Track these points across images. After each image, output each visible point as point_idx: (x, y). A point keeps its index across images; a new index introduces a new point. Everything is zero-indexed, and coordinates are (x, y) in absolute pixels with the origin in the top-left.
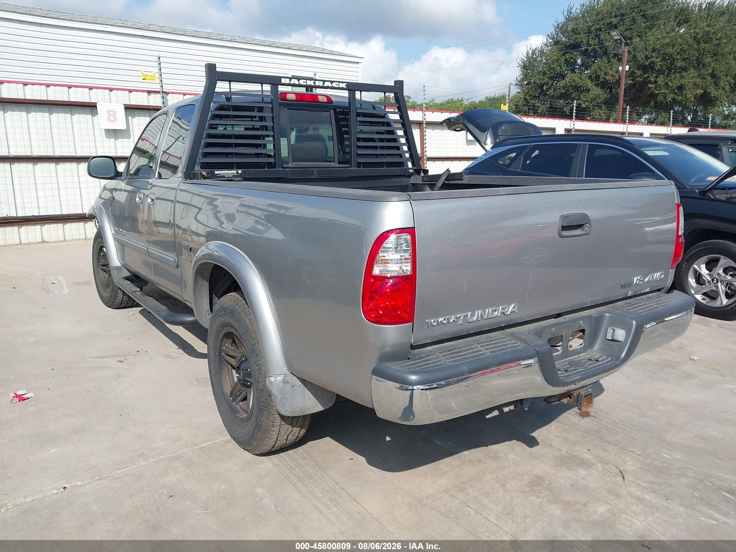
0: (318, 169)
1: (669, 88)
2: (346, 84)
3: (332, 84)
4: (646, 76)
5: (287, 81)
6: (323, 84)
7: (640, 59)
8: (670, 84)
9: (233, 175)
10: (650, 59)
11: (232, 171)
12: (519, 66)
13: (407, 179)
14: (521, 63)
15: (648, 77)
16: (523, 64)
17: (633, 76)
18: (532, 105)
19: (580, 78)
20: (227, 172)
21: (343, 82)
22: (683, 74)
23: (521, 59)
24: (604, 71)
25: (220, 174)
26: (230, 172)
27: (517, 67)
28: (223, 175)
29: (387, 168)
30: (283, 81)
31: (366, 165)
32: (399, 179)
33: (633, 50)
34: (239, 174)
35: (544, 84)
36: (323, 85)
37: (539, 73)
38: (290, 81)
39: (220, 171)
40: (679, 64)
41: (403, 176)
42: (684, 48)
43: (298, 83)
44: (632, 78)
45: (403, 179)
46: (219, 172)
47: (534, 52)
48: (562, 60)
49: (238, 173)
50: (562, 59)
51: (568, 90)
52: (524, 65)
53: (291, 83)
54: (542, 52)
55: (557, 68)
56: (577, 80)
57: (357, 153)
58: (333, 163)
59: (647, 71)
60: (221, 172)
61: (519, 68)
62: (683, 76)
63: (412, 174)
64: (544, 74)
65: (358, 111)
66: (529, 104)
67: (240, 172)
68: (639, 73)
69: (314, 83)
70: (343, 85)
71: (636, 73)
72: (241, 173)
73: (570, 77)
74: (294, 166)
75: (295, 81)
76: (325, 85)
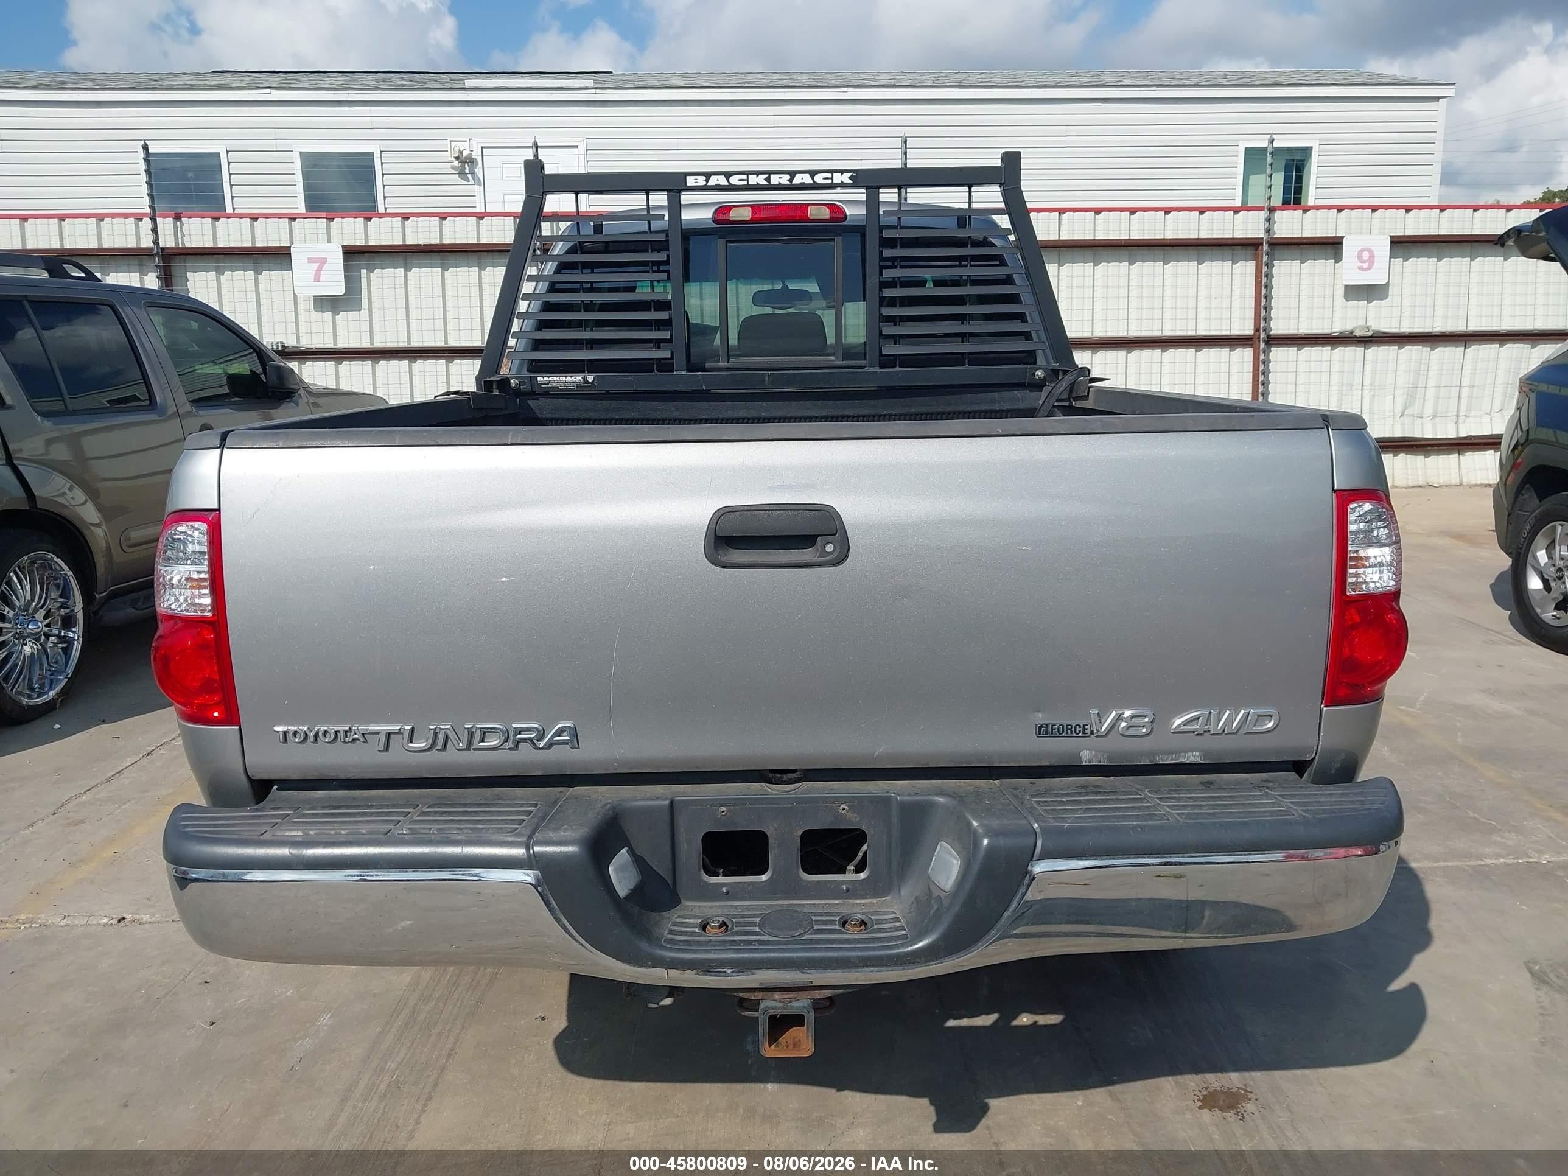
0: (772, 372)
2: (850, 174)
5: (701, 181)
6: (791, 180)
9: (575, 385)
13: (1032, 394)
21: (842, 172)
25: (548, 384)
26: (569, 378)
29: (971, 368)
30: (691, 181)
31: (907, 361)
32: (1007, 394)
34: (589, 383)
36: (789, 183)
38: (707, 181)
39: (549, 377)
41: (1020, 386)
43: (727, 184)
45: (1019, 394)
46: (546, 379)
49: (585, 381)
53: (709, 184)
57: (881, 332)
58: (833, 358)
60: (550, 379)
63: (1044, 380)
65: (887, 234)
67: (590, 378)
69: (768, 179)
70: (846, 178)
72: (593, 381)
74: (730, 365)
75: (722, 180)
76: (794, 182)
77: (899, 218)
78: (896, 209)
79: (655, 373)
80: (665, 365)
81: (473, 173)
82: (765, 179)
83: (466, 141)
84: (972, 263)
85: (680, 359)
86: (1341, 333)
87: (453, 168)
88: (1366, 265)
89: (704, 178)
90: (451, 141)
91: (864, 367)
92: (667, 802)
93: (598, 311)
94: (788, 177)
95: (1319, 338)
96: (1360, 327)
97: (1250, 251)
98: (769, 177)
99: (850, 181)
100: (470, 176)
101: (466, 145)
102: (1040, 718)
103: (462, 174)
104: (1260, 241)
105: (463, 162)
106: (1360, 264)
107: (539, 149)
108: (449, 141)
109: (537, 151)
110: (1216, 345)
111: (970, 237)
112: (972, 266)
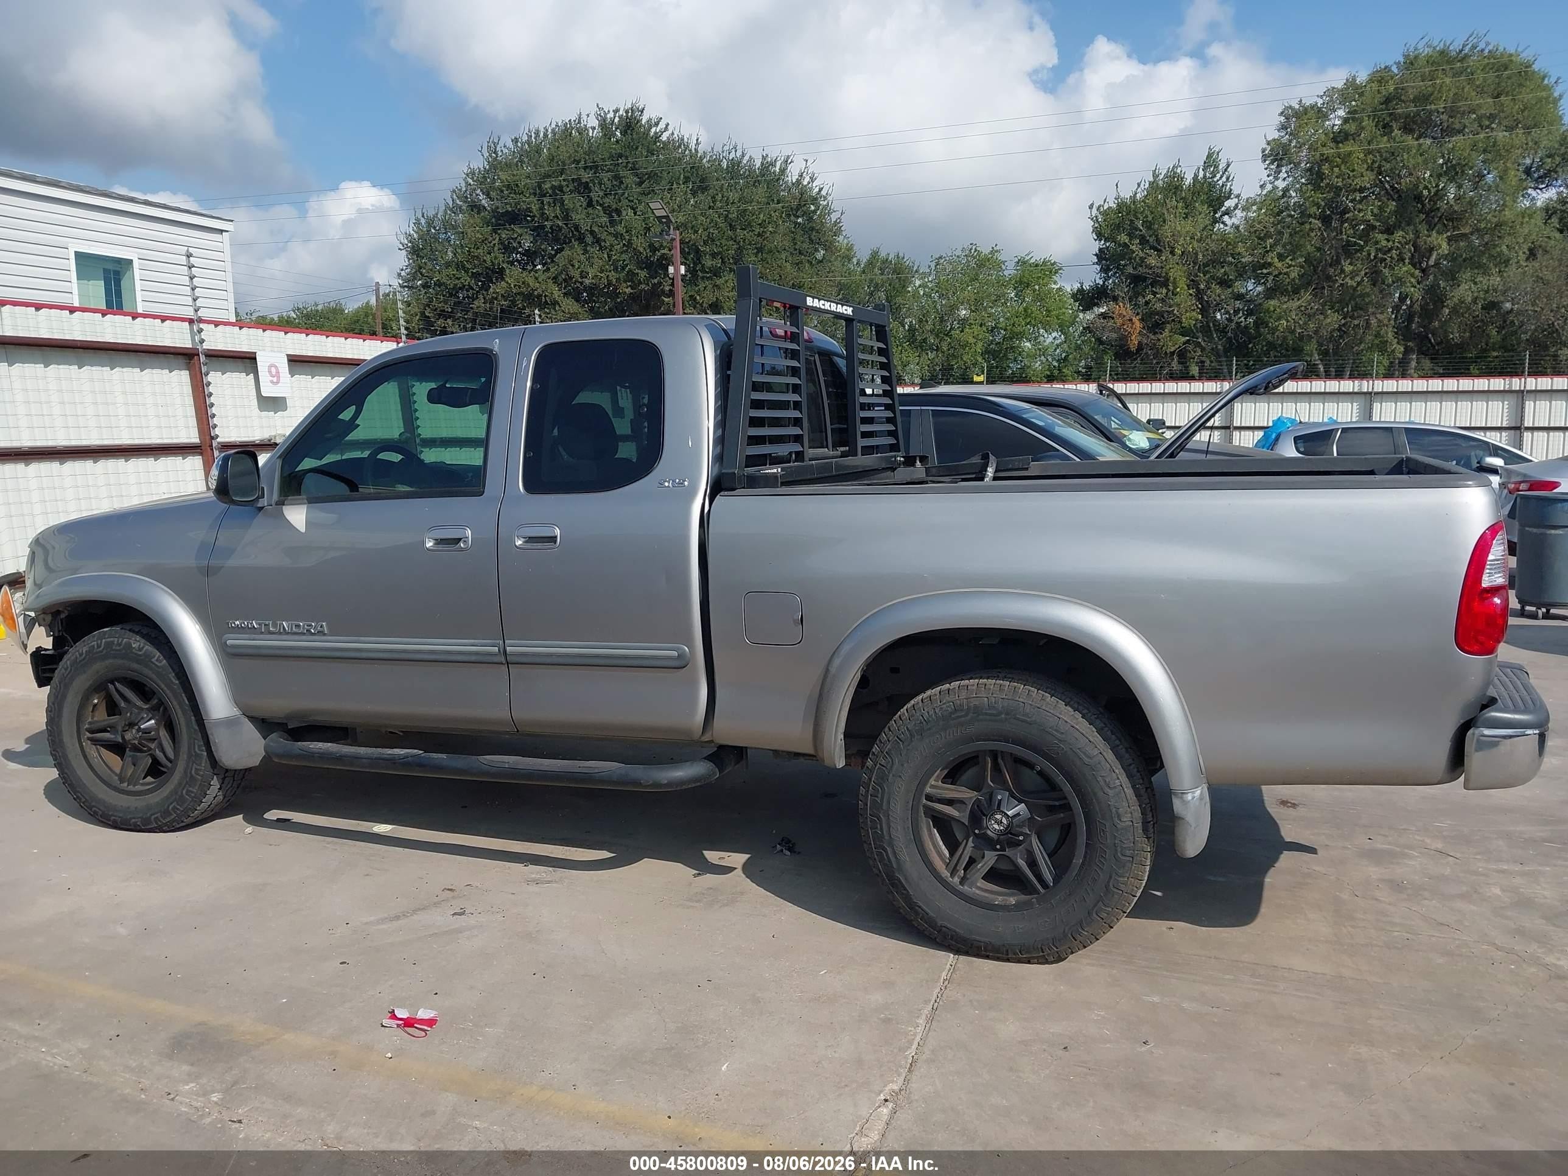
1: (698, 306)
4: (656, 281)
7: (641, 250)
8: (698, 298)
10: (659, 252)
12: (402, 248)
14: (406, 242)
15: (660, 283)
16: (409, 244)
17: (631, 281)
18: (440, 331)
19: (536, 278)
22: (718, 282)
23: (406, 234)
24: (579, 270)
27: (399, 249)
33: (627, 232)
35: (460, 288)
37: (448, 265)
40: (708, 262)
42: (713, 233)
44: (630, 283)
47: (430, 223)
48: (494, 242)
50: (494, 240)
51: (513, 302)
52: (413, 247)
54: (447, 225)
55: (485, 258)
56: (531, 281)
59: (656, 272)
61: (404, 253)
62: (716, 286)
64: (460, 266)
66: (432, 328)
68: (643, 274)
71: (638, 274)
73: (514, 275)
86: (261, 441)
88: (275, 380)
95: (249, 445)
96: (279, 435)
97: (181, 361)
104: (196, 352)
106: (271, 378)
110: (171, 453)
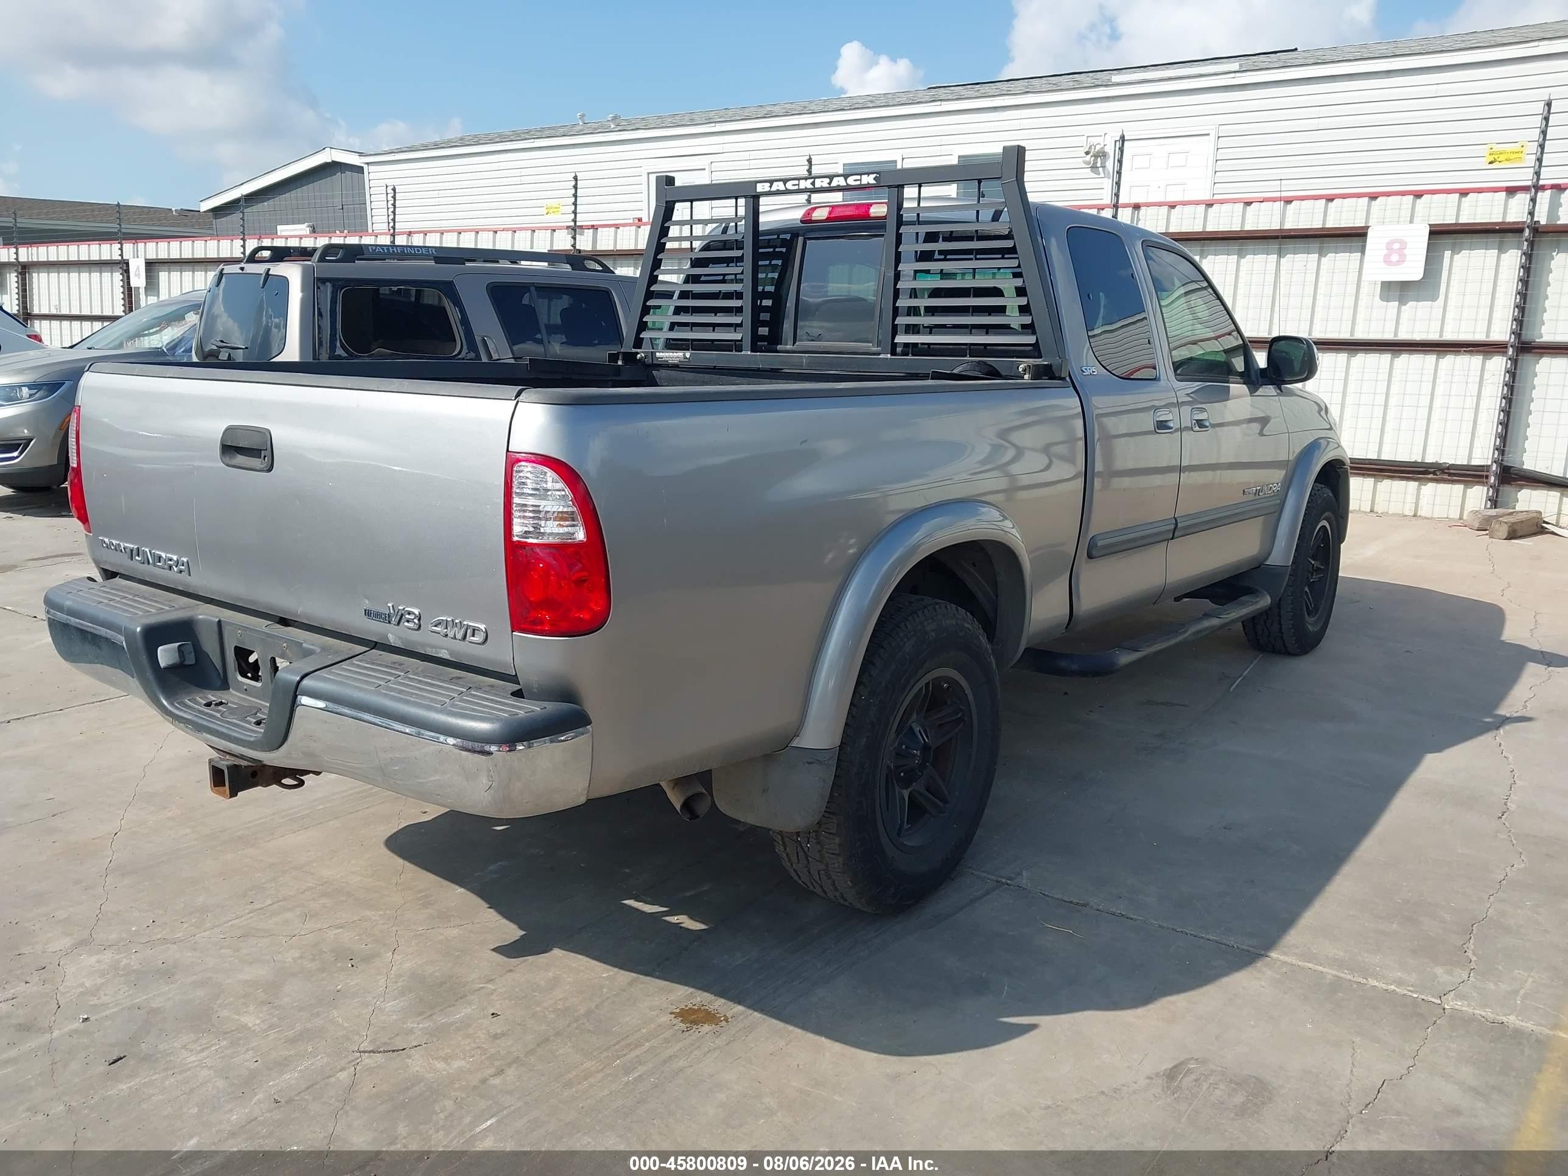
2: (875, 175)
3: (846, 180)
5: (767, 187)
9: (678, 359)
11: (677, 354)
20: (671, 354)
21: (868, 174)
25: (662, 358)
28: (666, 359)
30: (761, 188)
34: (687, 358)
38: (771, 187)
43: (785, 189)
49: (685, 356)
53: (775, 189)
58: (871, 345)
67: (688, 355)
69: (813, 184)
70: (869, 179)
72: (690, 357)
74: (795, 348)
75: (780, 186)
76: (832, 185)
77: (918, 215)
78: (916, 205)
79: (734, 353)
80: (737, 346)
81: (1104, 167)
82: (811, 184)
83: (1101, 136)
84: (978, 257)
85: (747, 342)
87: (1085, 162)
89: (769, 184)
90: (1088, 137)
91: (879, 354)
92: (217, 620)
93: (722, 299)
94: (827, 180)
98: (814, 182)
99: (874, 182)
100: (1101, 169)
101: (1100, 140)
102: (367, 604)
103: (1094, 168)
105: (1096, 156)
107: (1126, 143)
108: (1085, 137)
109: (1123, 144)
111: (977, 231)
112: (976, 259)
